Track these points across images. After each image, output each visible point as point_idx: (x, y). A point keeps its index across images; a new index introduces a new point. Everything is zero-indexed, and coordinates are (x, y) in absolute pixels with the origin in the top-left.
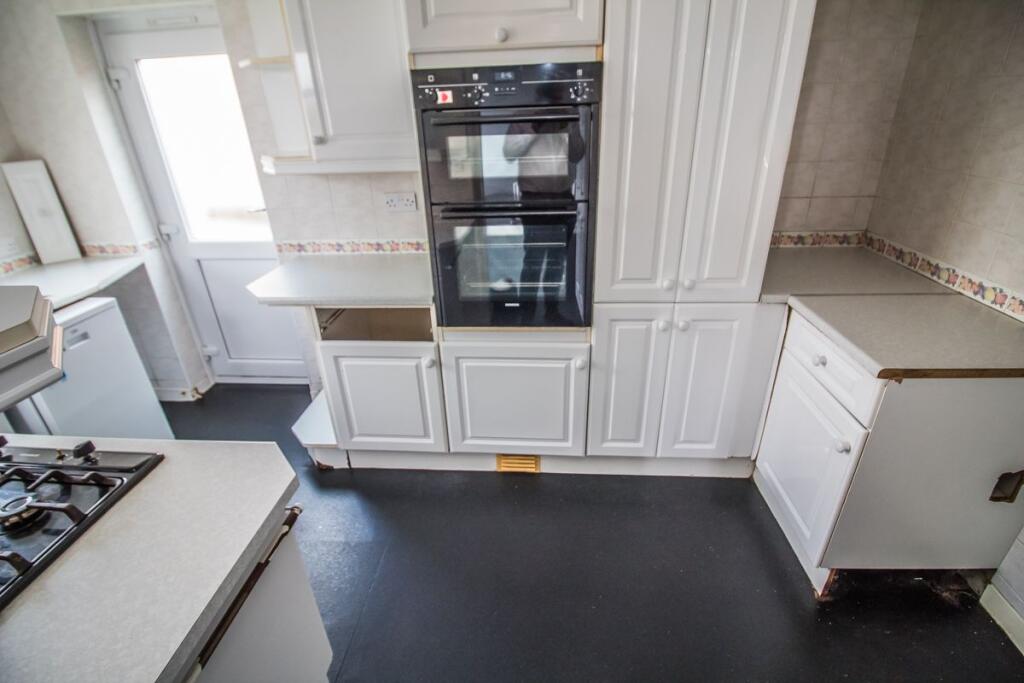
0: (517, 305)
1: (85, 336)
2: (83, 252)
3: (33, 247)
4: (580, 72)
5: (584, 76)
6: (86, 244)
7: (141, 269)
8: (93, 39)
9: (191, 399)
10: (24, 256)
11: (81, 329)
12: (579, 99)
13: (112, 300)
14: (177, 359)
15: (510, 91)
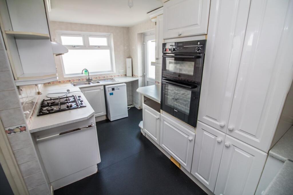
0: (177, 111)
1: (119, 89)
2: (132, 75)
3: (126, 73)
4: (199, 43)
5: (200, 45)
6: (133, 74)
7: (138, 80)
8: (143, 37)
9: (138, 109)
10: (125, 74)
11: (118, 88)
12: (198, 52)
13: (126, 84)
14: (138, 100)
15: (181, 49)
